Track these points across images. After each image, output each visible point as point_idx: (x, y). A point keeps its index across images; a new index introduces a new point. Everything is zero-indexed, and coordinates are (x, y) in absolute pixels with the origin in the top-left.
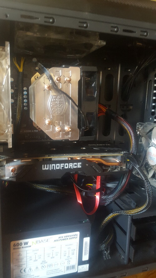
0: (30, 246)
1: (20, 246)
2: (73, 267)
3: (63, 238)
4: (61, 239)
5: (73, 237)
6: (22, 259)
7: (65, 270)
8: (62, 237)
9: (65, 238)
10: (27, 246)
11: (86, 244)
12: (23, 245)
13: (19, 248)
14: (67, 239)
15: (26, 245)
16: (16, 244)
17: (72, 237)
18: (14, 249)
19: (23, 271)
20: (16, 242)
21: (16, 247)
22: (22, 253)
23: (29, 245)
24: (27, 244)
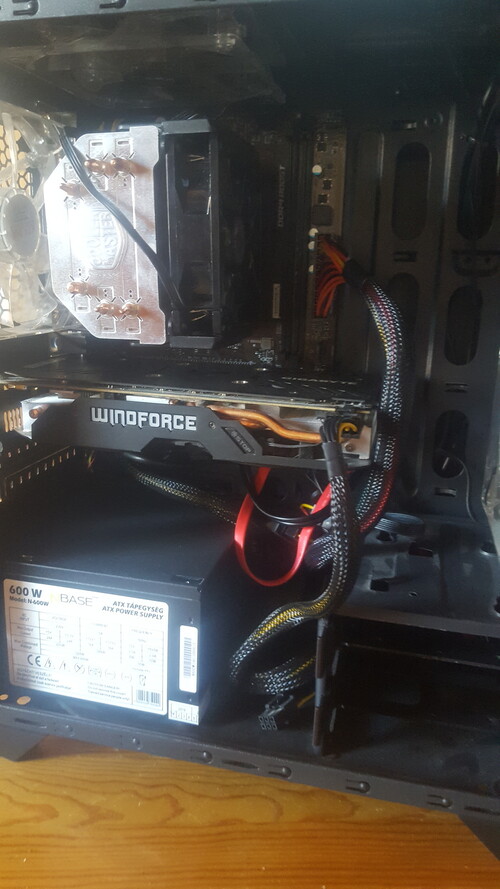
0: (46, 604)
1: (23, 596)
2: (155, 698)
3: (125, 608)
4: (120, 608)
5: (150, 612)
6: (29, 630)
7: (135, 699)
8: (123, 604)
9: (129, 609)
10: (40, 600)
11: (188, 644)
12: (30, 596)
13: (23, 601)
14: (136, 613)
15: (36, 599)
16: (15, 588)
17: (147, 611)
18: (12, 598)
19: (32, 660)
20: (16, 583)
21: (16, 595)
22: (28, 614)
23: (42, 599)
24: (39, 596)
